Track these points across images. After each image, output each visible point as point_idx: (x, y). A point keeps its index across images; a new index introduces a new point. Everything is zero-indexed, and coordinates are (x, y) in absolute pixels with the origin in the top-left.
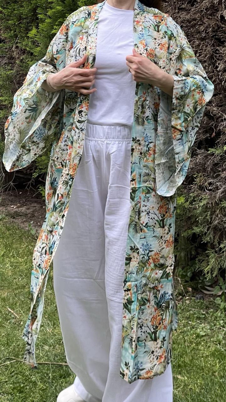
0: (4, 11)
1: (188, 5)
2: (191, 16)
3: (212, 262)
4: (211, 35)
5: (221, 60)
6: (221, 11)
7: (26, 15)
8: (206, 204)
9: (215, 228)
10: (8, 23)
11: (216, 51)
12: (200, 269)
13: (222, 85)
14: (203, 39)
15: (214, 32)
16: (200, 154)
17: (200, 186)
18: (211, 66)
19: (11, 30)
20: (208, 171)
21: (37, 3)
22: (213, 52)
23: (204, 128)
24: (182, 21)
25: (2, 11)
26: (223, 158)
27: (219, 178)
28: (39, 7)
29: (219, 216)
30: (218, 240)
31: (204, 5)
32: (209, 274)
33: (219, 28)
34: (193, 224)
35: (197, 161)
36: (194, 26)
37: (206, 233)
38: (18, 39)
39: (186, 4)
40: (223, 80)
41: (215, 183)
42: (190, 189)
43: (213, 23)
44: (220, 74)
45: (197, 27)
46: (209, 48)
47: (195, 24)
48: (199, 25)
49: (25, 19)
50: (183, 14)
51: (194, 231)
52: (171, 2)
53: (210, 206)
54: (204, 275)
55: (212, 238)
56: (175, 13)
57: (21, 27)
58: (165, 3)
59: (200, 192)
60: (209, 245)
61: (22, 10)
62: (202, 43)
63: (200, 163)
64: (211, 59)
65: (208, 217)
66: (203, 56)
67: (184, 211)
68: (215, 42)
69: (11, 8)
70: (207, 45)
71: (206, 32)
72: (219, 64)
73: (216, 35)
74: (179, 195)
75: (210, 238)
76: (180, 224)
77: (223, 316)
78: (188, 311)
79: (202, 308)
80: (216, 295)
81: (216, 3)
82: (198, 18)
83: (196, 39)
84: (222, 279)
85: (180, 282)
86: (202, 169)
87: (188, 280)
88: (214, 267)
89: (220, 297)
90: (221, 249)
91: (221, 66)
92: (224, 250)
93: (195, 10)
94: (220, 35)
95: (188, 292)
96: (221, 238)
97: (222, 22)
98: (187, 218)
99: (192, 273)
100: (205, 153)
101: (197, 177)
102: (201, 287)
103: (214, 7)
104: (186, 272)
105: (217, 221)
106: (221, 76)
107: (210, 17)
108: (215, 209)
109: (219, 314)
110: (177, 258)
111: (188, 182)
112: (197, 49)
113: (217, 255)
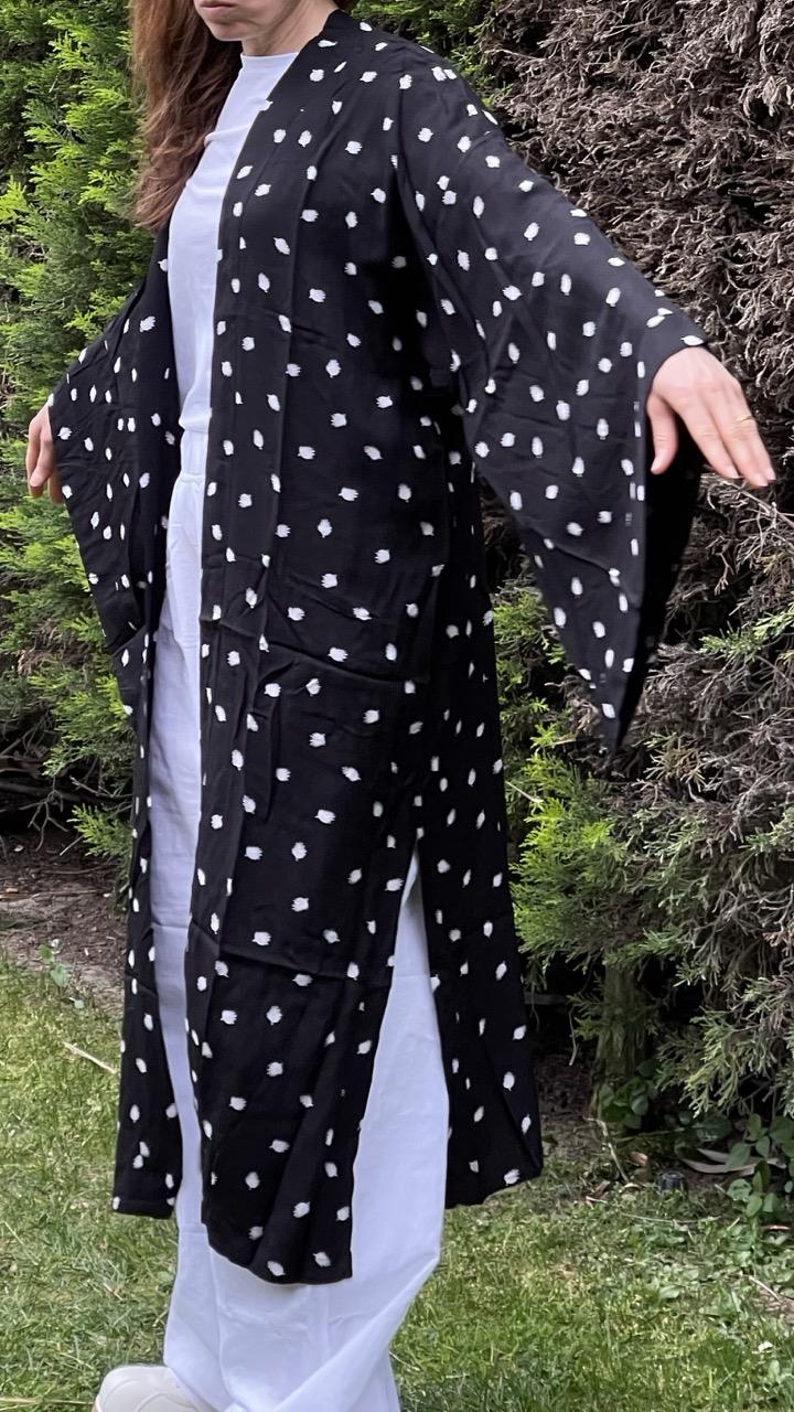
1: (628, 64)
2: (638, 107)
3: (714, 1053)
4: (714, 184)
5: (754, 285)
6: (757, 81)
8: (696, 849)
9: (730, 936)
11: (734, 250)
12: (672, 1082)
13: (754, 387)
14: (684, 204)
15: (728, 170)
16: (672, 661)
17: (672, 780)
18: (713, 313)
20: (701, 723)
21: (22, 82)
22: (725, 254)
24: (602, 132)
26: (761, 675)
27: (744, 750)
28: (32, 96)
29: (743, 888)
30: (737, 979)
31: (688, 60)
32: (704, 1096)
33: (747, 155)
34: (644, 923)
35: (661, 686)
36: (646, 151)
37: (692, 952)
39: (617, 60)
40: (761, 368)
41: (729, 768)
42: (637, 797)
43: (725, 133)
44: (748, 342)
46: (706, 242)
47: (656, 141)
48: (667, 143)
50: (607, 100)
51: (647, 947)
52: (558, 54)
53: (707, 855)
54: (690, 1100)
55: (717, 969)
56: (573, 99)
58: (535, 59)
59: (670, 803)
60: (707, 998)
62: (679, 218)
63: (671, 693)
64: (717, 285)
65: (699, 896)
66: (685, 274)
67: (610, 876)
68: (735, 215)
70: (701, 229)
71: (695, 175)
72: (744, 303)
73: (733, 186)
74: (593, 819)
75: (709, 970)
76: (598, 923)
77: (752, 1237)
78: (624, 1226)
79: (679, 1216)
80: (733, 1175)
81: (738, 52)
82: (666, 114)
83: (656, 203)
84: (758, 1119)
85: (605, 1134)
86: (680, 719)
87: (635, 1124)
88: (724, 1072)
89: (749, 1178)
90: (751, 1005)
91: (754, 309)
92: (757, 1010)
93: (654, 82)
94: (751, 182)
95: (634, 1168)
96: (751, 970)
97: (759, 128)
98: (625, 901)
99: (650, 1101)
100: (690, 657)
101: (660, 748)
102: (683, 1149)
103: (728, 66)
104: (628, 1097)
105: (734, 909)
106: (751, 354)
107: (712, 109)
108: (726, 866)
109: (738, 1230)
110: (598, 1054)
111: (628, 770)
112: (660, 247)
113: (732, 1029)
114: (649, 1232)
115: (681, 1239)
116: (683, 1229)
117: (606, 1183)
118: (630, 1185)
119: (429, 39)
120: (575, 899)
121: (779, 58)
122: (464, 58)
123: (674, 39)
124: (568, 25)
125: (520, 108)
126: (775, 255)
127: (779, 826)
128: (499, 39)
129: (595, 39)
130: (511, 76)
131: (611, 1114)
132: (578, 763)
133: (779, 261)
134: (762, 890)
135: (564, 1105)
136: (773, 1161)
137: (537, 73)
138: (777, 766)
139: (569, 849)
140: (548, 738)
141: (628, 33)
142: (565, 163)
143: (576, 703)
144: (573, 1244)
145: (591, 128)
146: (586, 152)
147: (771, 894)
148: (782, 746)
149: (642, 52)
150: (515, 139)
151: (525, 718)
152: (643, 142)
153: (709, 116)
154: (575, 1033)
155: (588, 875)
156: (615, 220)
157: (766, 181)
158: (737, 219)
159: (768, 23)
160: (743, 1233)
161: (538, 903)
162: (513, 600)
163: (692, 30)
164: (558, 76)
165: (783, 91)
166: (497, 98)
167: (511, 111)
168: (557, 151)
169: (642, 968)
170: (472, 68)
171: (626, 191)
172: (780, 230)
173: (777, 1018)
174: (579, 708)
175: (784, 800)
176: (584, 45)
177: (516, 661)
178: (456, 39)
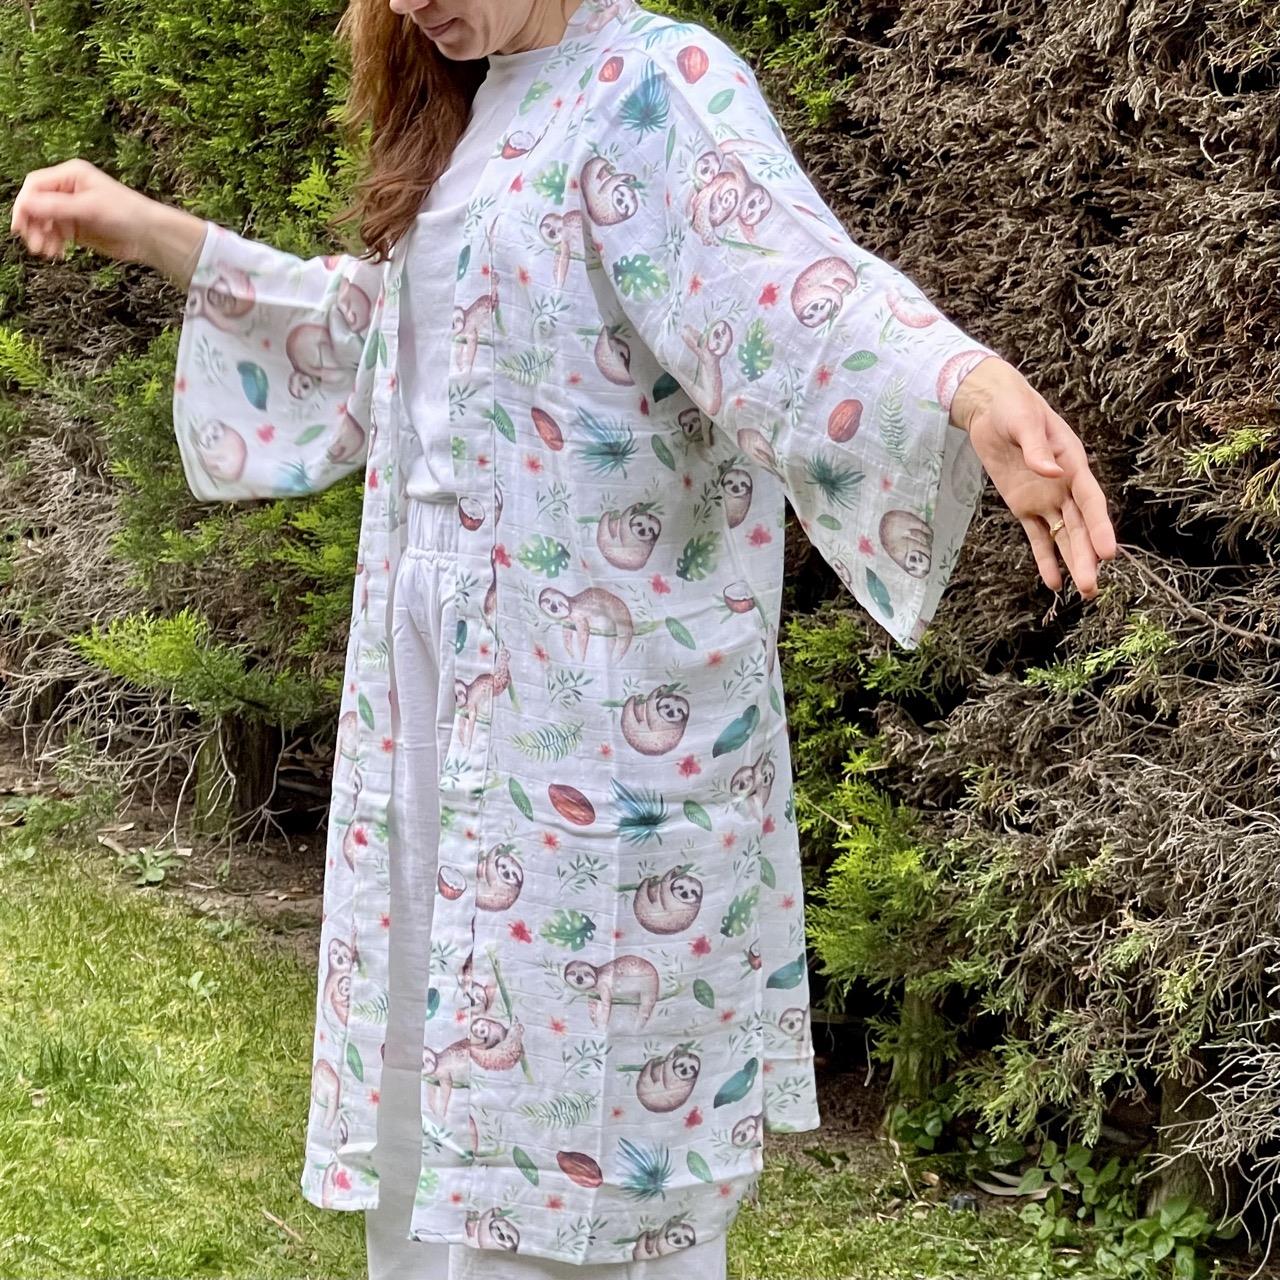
0: (185, 91)
1: (981, 57)
2: (989, 106)
3: (1016, 1081)
4: (1069, 193)
5: (1104, 304)
6: (1123, 82)
7: (282, 109)
8: (1008, 880)
9: (1037, 969)
10: (207, 146)
11: (1085, 264)
12: (970, 1107)
13: (1098, 411)
14: (1034, 213)
15: (1084, 178)
16: (993, 691)
17: (986, 812)
18: (1058, 331)
19: (221, 182)
20: (1019, 755)
22: (1075, 269)
23: (1016, 590)
24: (949, 132)
25: (179, 92)
26: (1085, 708)
27: (1062, 784)
28: (334, 71)
29: (1054, 921)
30: (1042, 1010)
31: (1049, 56)
32: (1003, 1122)
33: (1106, 162)
34: (951, 951)
35: (980, 717)
36: (999, 153)
37: (998, 982)
38: (253, 220)
39: (970, 53)
40: (1107, 392)
41: (1046, 801)
42: (949, 826)
43: (1084, 137)
44: (1094, 362)
45: (1014, 157)
46: (1056, 255)
47: (1007, 144)
48: (1019, 147)
49: (277, 126)
50: (956, 97)
51: (953, 976)
52: (906, 44)
53: (1019, 887)
54: (986, 1125)
55: (1022, 999)
56: (921, 95)
57: (265, 167)
58: (880, 50)
59: (982, 834)
60: (1010, 1026)
61: (262, 87)
62: (1028, 229)
63: (990, 724)
64: (1064, 302)
65: (1008, 927)
66: (1030, 288)
67: (917, 904)
68: (1088, 226)
69: (212, 77)
70: (1050, 240)
71: (1047, 182)
72: (1092, 322)
73: (1089, 195)
74: (903, 847)
75: (1014, 1001)
76: (902, 949)
77: (1043, 1259)
78: (916, 1243)
79: (971, 1235)
80: (1026, 1198)
81: (1103, 48)
82: (1020, 114)
83: (1004, 211)
84: (1053, 1146)
85: (898, 1153)
86: (997, 749)
87: (929, 1145)
88: (1023, 1101)
89: (1042, 1202)
90: (1053, 1037)
91: (1103, 329)
92: (1062, 1042)
93: (1010, 79)
94: (1109, 192)
95: (925, 1187)
96: (1056, 1000)
97: (1122, 133)
98: (930, 929)
99: (944, 1123)
100: (1012, 688)
101: (975, 779)
102: (975, 1171)
103: (1091, 62)
104: (922, 1118)
105: (1044, 941)
106: (1097, 375)
107: (1072, 111)
108: (1038, 898)
109: (1030, 1253)
110: (893, 1076)
111: (940, 798)
112: (1005, 259)
113: (1034, 1059)
114: (940, 1250)
115: (972, 1258)
116: (975, 1248)
117: (897, 1200)
118: (920, 1203)
119: (767, 23)
120: (880, 925)
121: (1149, 56)
122: (804, 45)
123: (1035, 32)
124: (919, 12)
125: (862, 102)
126: (1129, 272)
127: (1096, 861)
128: (842, 25)
129: (948, 29)
130: (852, 66)
131: (905, 1134)
132: (890, 791)
133: (1134, 278)
134: (1072, 923)
135: (855, 1123)
136: (1066, 1187)
137: (881, 64)
138: (1097, 801)
139: (877, 876)
140: (859, 764)
141: (983, 24)
142: (907, 164)
143: (890, 729)
144: (864, 1259)
145: (938, 127)
146: (929, 154)
147: (1082, 928)
148: (1103, 781)
149: (998, 45)
150: (854, 136)
151: (837, 742)
152: (993, 144)
153: (1067, 119)
154: (870, 1055)
155: (896, 903)
156: (958, 227)
157: (1125, 191)
158: (1090, 230)
159: (1141, 18)
160: (1035, 1254)
161: (842, 927)
162: (829, 622)
163: (1055, 22)
164: (905, 68)
165: (1151, 94)
166: (837, 92)
167: (851, 105)
168: (899, 151)
169: (944, 995)
170: (810, 58)
171: (971, 197)
172: (1136, 244)
173: (1080, 1051)
174: (894, 735)
175: (1101, 836)
176: (935, 35)
177: (830, 685)
178: (795, 24)
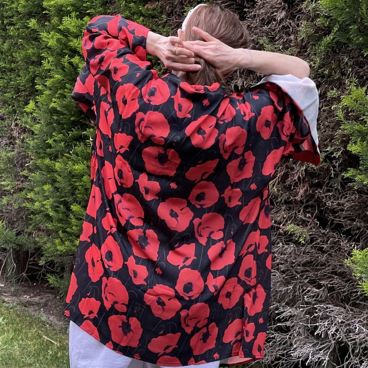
7: (24, 86)
10: (5, 96)
21: (35, 72)
28: (38, 76)
38: (17, 116)
49: (23, 91)
57: (20, 101)
61: (19, 80)
69: (6, 77)
